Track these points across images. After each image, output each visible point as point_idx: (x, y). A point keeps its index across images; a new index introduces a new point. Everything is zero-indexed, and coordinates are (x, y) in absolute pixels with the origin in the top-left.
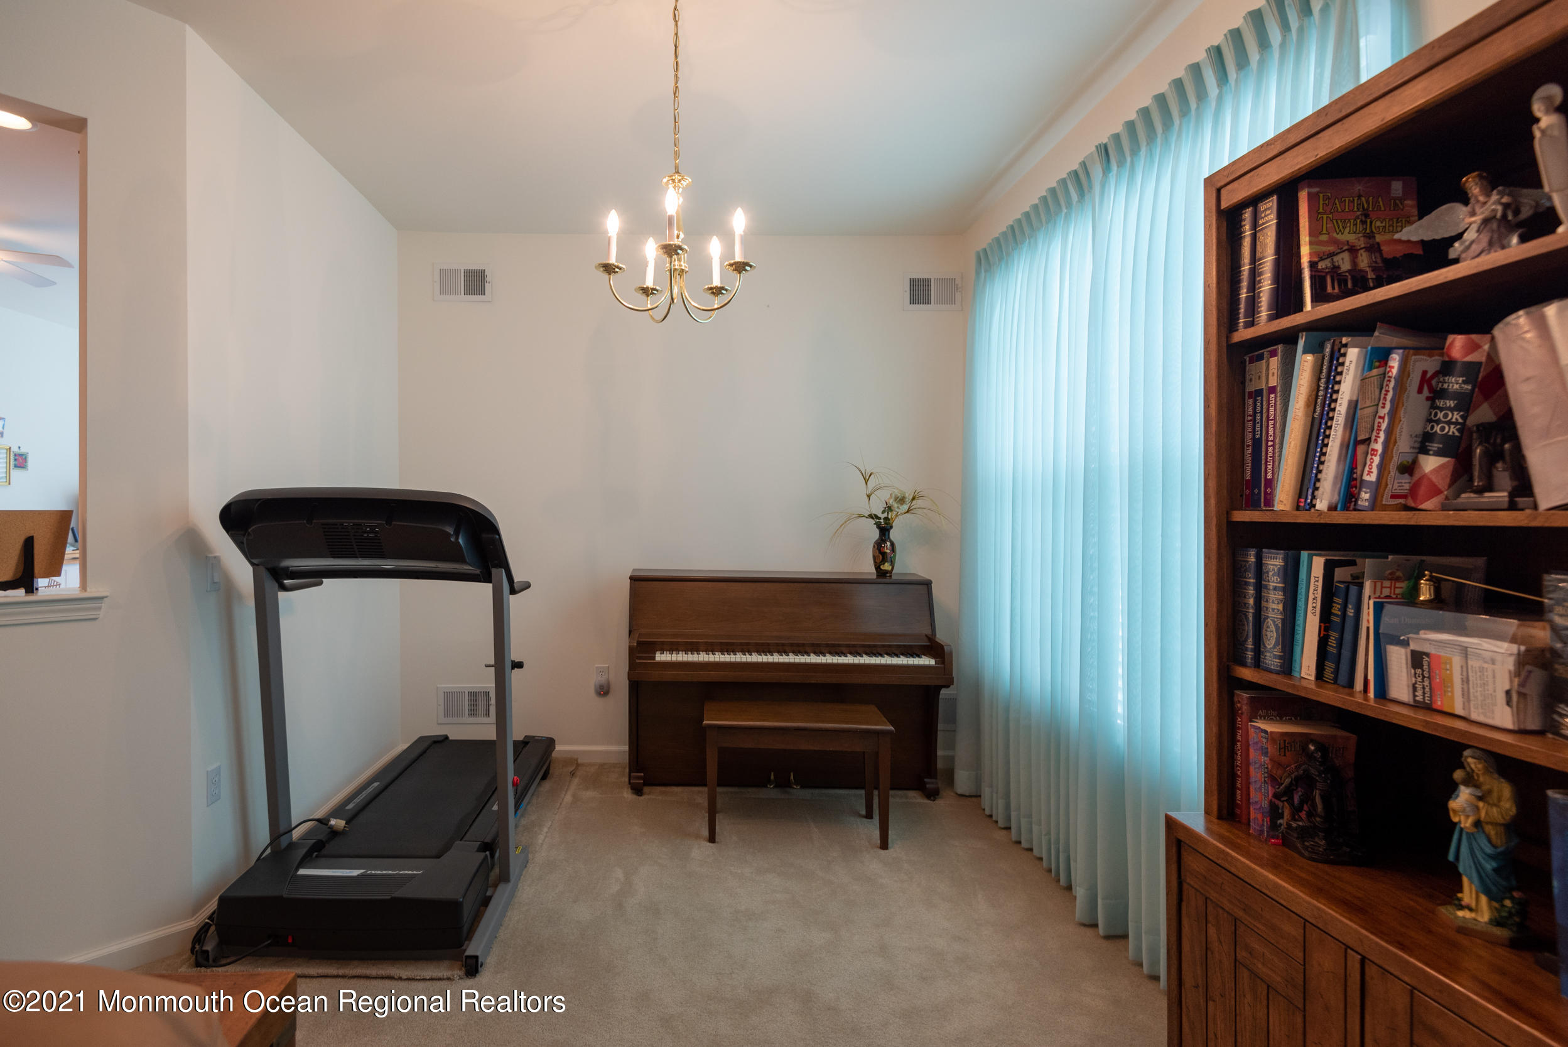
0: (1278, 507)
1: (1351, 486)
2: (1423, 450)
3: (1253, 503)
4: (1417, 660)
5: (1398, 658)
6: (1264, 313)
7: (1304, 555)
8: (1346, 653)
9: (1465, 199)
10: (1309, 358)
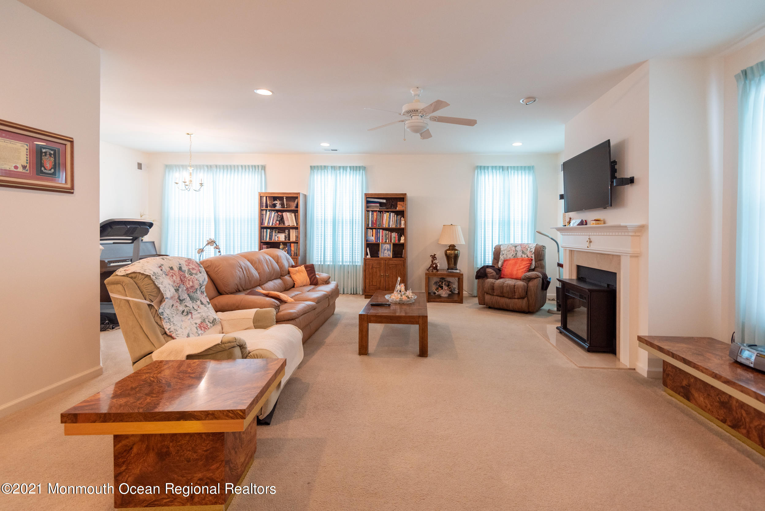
0: (265, 225)
1: (273, 223)
2: (277, 221)
3: (262, 225)
4: (278, 237)
5: (276, 237)
6: (264, 207)
7: (268, 230)
8: (271, 238)
9: (277, 201)
10: (269, 212)
